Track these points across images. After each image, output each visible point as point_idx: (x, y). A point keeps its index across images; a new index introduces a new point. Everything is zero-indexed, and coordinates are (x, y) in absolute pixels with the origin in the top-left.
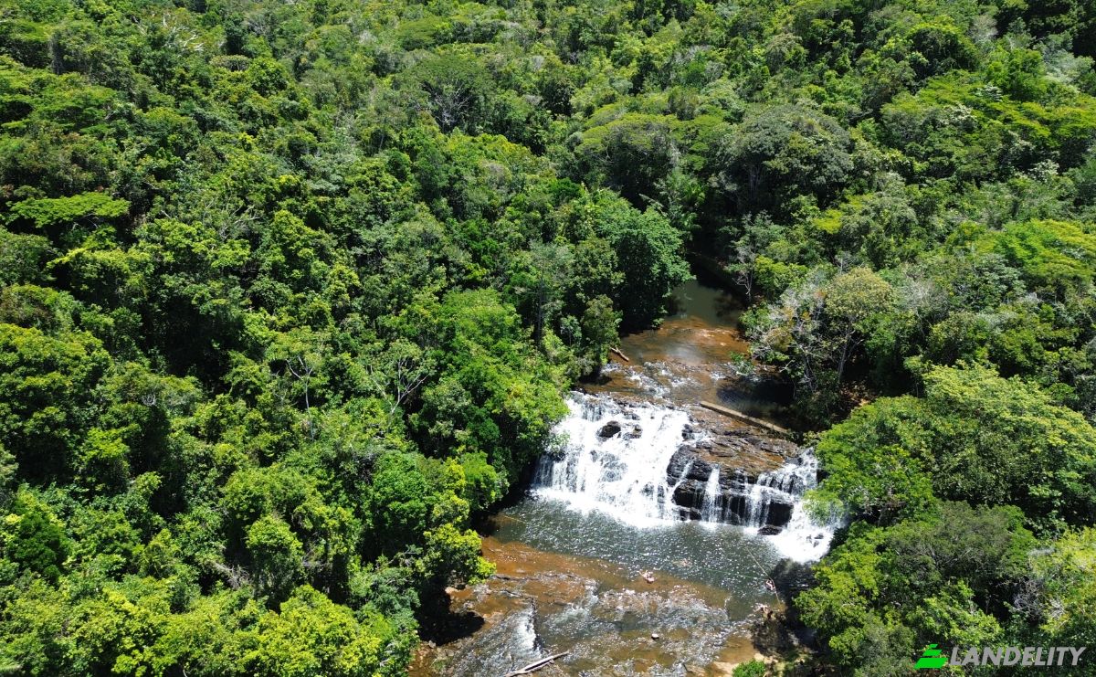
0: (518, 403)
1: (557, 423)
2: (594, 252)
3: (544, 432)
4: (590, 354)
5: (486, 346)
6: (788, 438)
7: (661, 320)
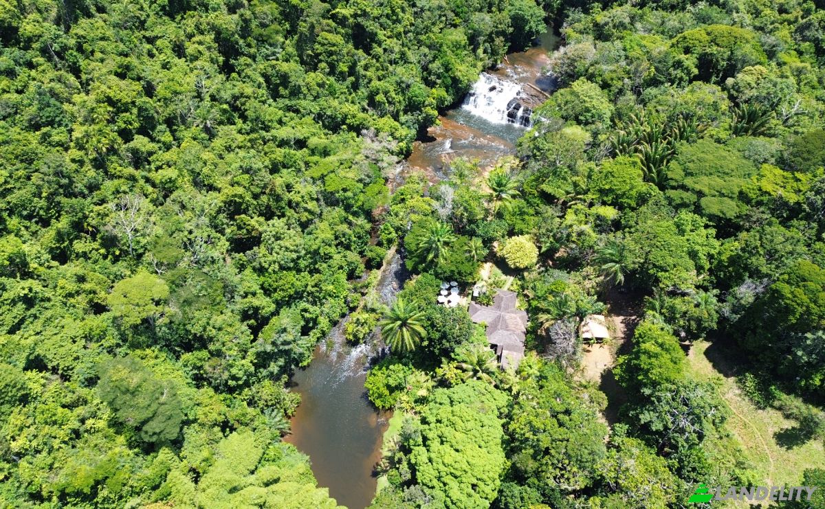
0: (460, 74)
1: (474, 83)
3: (469, 86)
4: (493, 59)
7: (528, 48)
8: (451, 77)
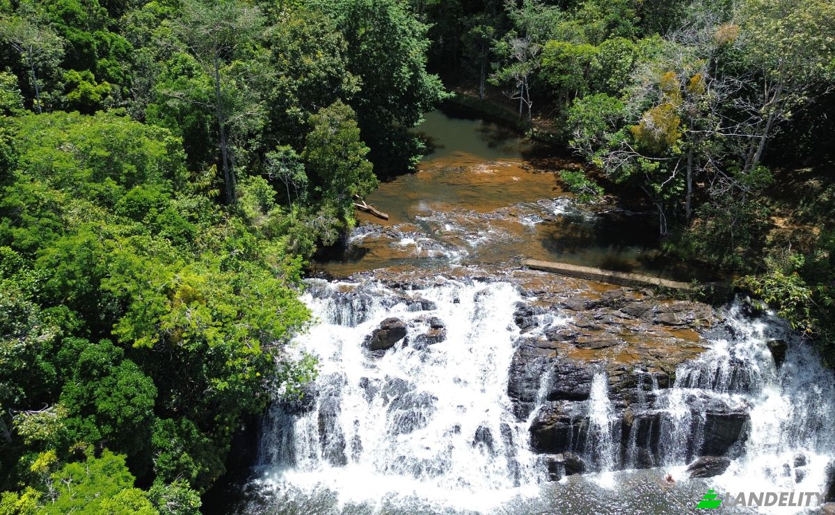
0: (195, 316)
1: (286, 342)
2: (307, 30)
3: (265, 366)
4: (327, 209)
5: (105, 201)
6: (696, 297)
7: (420, 157)
8: (142, 357)
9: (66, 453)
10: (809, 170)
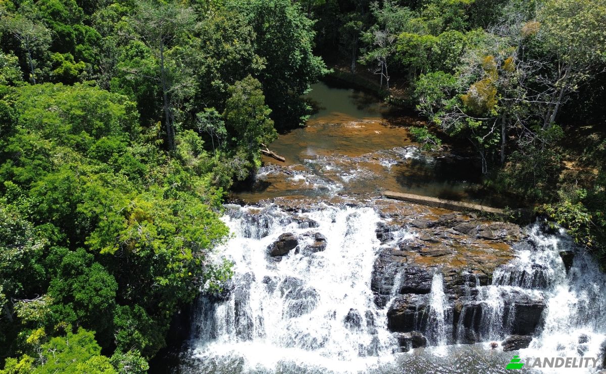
0: (144, 231)
2: (227, 24)
3: (196, 269)
4: (241, 154)
5: (80, 148)
6: (507, 219)
7: (308, 116)
9: (52, 330)
10: (590, 127)
